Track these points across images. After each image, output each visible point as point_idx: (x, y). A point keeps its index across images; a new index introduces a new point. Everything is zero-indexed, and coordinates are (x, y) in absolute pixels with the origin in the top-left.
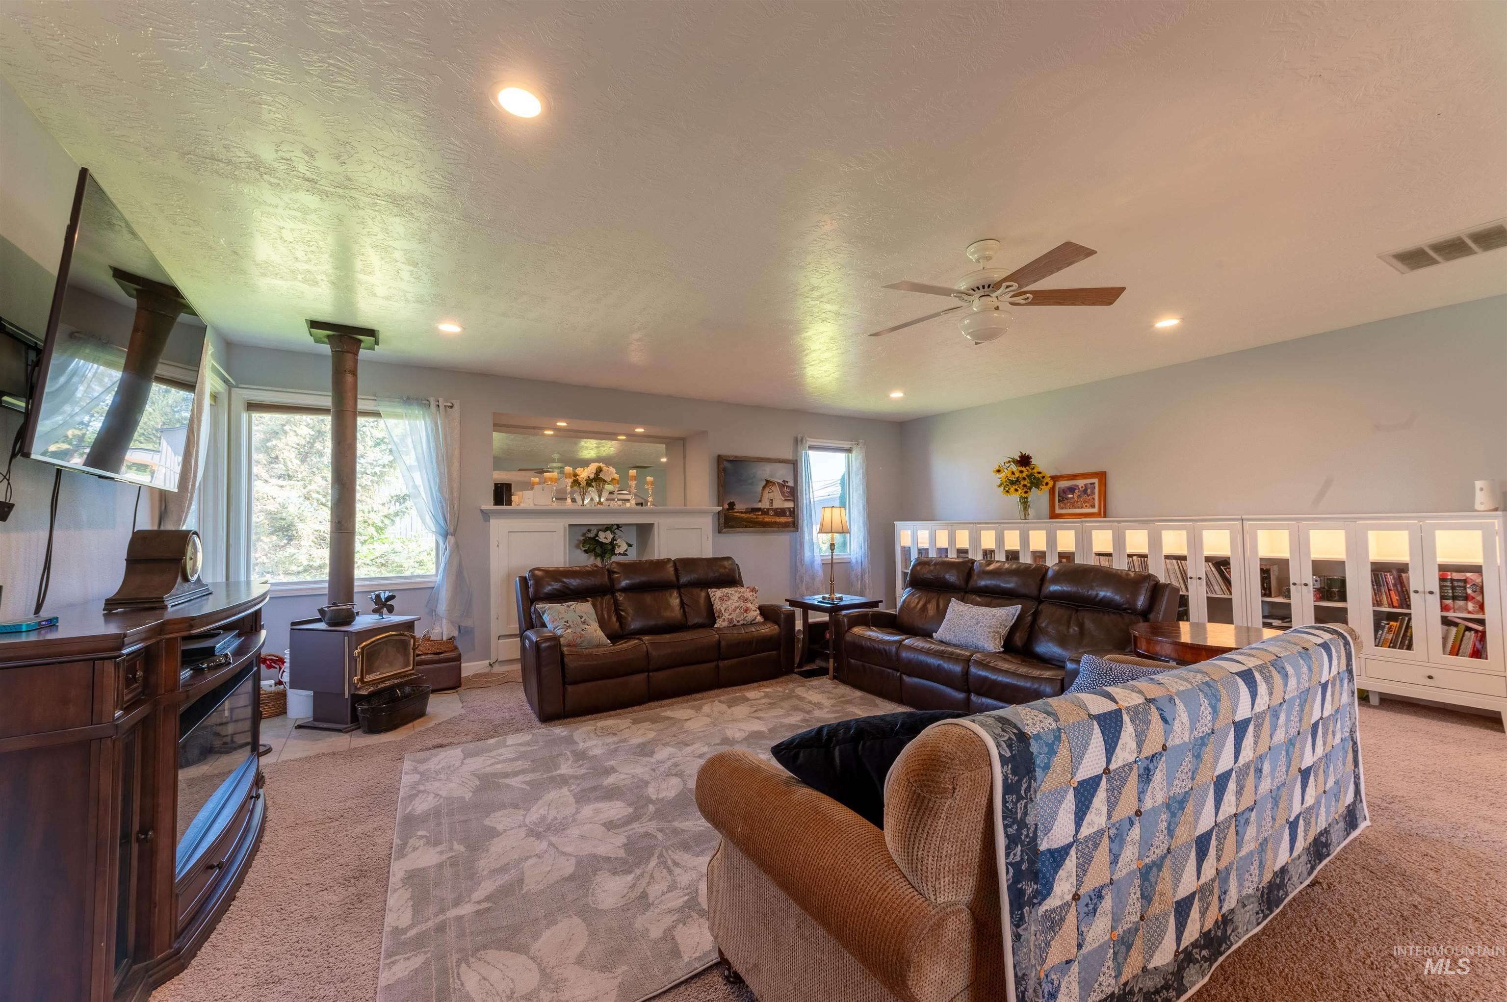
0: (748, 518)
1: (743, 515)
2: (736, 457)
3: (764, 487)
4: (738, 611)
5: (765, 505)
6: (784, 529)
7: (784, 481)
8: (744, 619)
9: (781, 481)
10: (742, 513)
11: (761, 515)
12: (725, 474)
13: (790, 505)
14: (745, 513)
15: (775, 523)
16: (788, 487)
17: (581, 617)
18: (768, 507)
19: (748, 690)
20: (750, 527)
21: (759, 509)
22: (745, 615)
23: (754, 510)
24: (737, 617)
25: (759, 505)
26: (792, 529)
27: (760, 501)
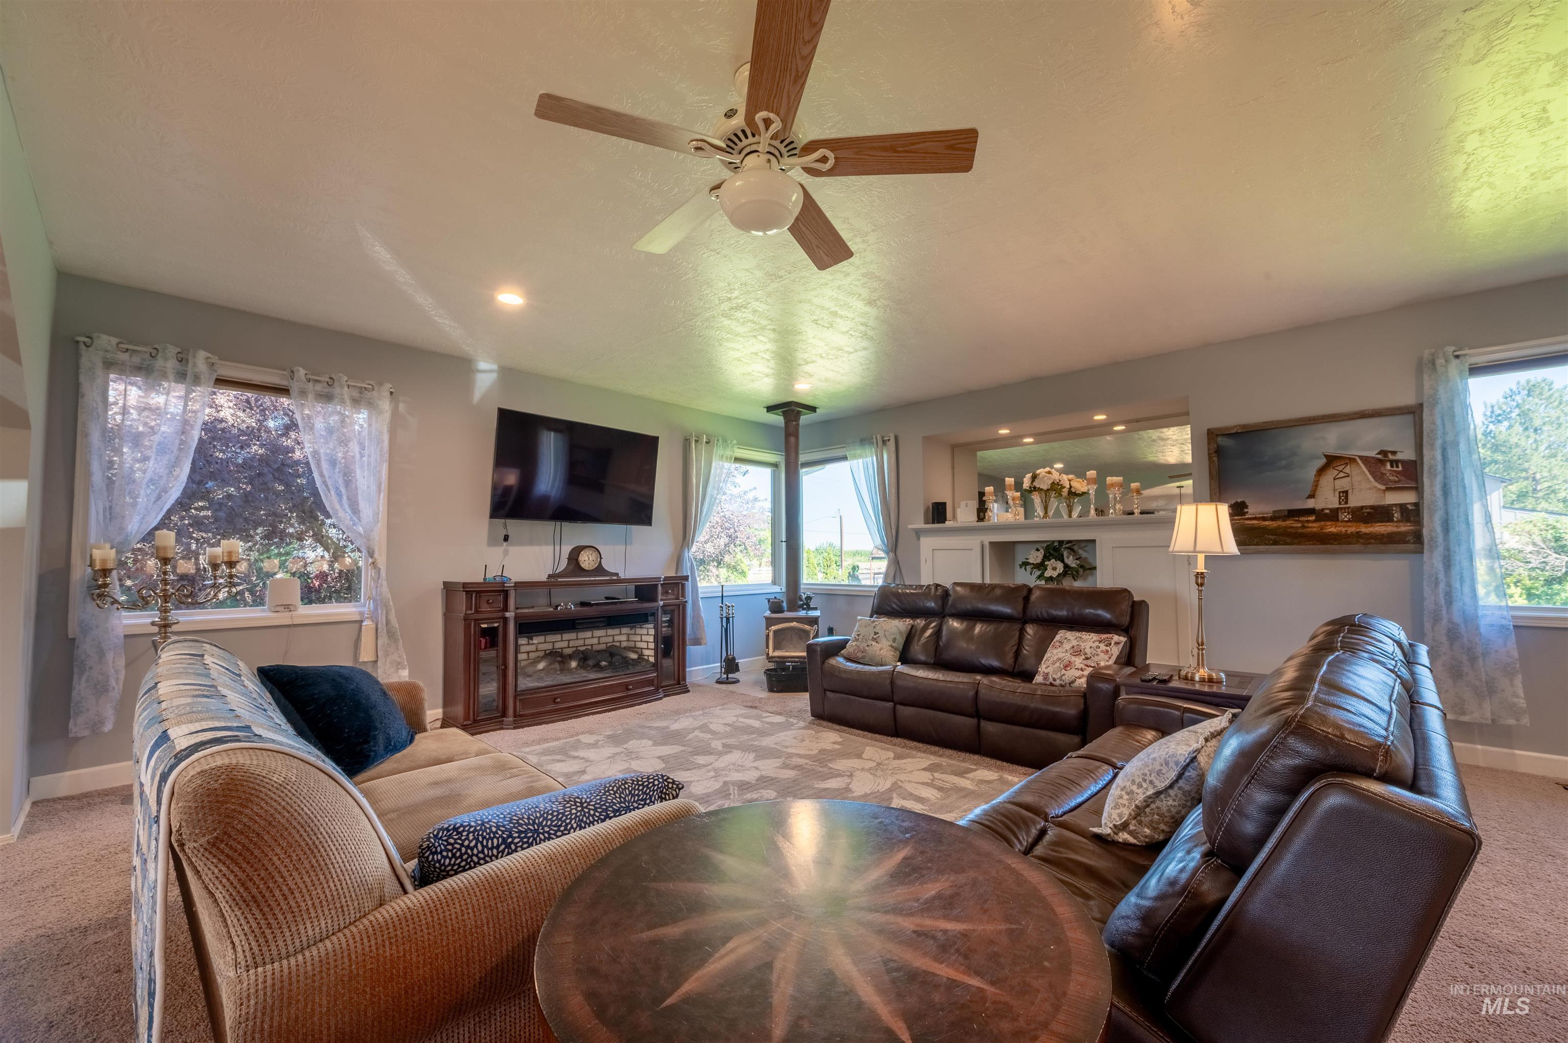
0: (1279, 527)
1: (1267, 523)
2: (1244, 426)
3: (1321, 471)
4: (1058, 664)
5: (1327, 499)
6: (1382, 547)
7: (1384, 453)
8: (1061, 679)
9: (1373, 454)
10: (1264, 519)
11: (1314, 521)
12: (1218, 457)
13: (1408, 498)
14: (1273, 519)
15: (1358, 535)
16: (1394, 463)
17: (876, 633)
18: (1337, 505)
19: (1011, 772)
20: (1286, 544)
21: (1311, 511)
22: (1063, 672)
23: (1293, 514)
24: (1055, 672)
25: (1311, 504)
26: (1411, 547)
27: (1312, 496)
